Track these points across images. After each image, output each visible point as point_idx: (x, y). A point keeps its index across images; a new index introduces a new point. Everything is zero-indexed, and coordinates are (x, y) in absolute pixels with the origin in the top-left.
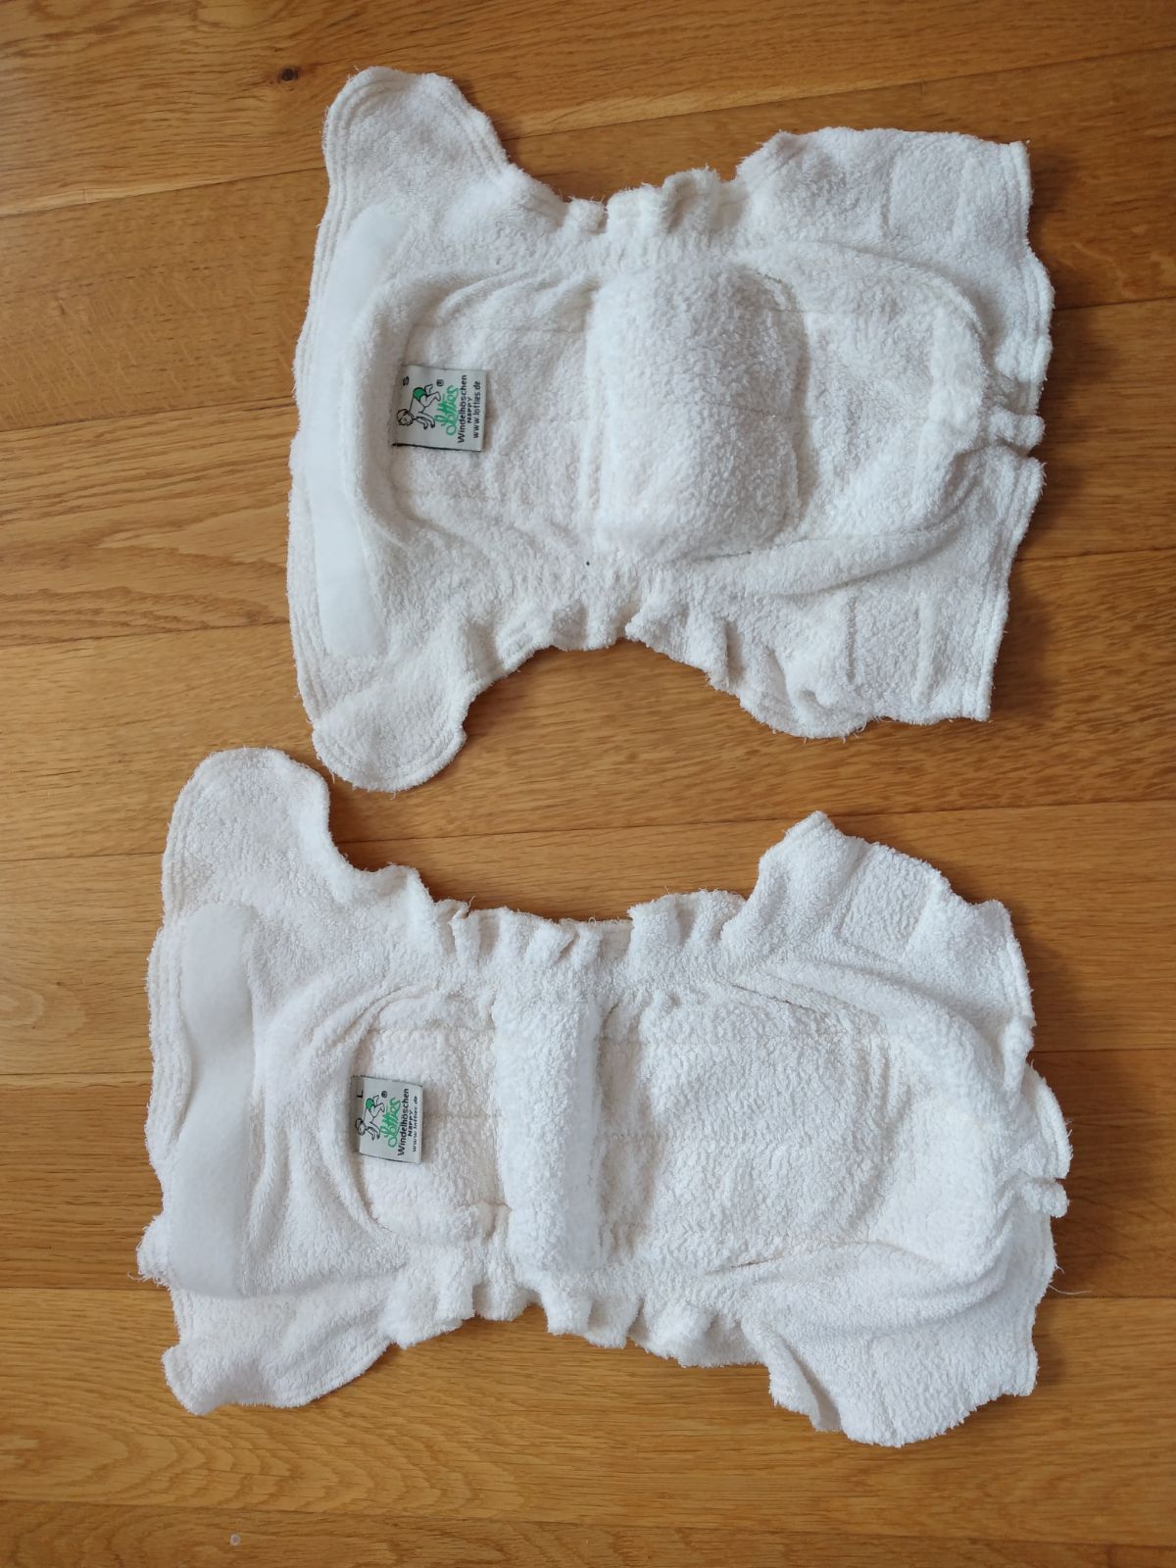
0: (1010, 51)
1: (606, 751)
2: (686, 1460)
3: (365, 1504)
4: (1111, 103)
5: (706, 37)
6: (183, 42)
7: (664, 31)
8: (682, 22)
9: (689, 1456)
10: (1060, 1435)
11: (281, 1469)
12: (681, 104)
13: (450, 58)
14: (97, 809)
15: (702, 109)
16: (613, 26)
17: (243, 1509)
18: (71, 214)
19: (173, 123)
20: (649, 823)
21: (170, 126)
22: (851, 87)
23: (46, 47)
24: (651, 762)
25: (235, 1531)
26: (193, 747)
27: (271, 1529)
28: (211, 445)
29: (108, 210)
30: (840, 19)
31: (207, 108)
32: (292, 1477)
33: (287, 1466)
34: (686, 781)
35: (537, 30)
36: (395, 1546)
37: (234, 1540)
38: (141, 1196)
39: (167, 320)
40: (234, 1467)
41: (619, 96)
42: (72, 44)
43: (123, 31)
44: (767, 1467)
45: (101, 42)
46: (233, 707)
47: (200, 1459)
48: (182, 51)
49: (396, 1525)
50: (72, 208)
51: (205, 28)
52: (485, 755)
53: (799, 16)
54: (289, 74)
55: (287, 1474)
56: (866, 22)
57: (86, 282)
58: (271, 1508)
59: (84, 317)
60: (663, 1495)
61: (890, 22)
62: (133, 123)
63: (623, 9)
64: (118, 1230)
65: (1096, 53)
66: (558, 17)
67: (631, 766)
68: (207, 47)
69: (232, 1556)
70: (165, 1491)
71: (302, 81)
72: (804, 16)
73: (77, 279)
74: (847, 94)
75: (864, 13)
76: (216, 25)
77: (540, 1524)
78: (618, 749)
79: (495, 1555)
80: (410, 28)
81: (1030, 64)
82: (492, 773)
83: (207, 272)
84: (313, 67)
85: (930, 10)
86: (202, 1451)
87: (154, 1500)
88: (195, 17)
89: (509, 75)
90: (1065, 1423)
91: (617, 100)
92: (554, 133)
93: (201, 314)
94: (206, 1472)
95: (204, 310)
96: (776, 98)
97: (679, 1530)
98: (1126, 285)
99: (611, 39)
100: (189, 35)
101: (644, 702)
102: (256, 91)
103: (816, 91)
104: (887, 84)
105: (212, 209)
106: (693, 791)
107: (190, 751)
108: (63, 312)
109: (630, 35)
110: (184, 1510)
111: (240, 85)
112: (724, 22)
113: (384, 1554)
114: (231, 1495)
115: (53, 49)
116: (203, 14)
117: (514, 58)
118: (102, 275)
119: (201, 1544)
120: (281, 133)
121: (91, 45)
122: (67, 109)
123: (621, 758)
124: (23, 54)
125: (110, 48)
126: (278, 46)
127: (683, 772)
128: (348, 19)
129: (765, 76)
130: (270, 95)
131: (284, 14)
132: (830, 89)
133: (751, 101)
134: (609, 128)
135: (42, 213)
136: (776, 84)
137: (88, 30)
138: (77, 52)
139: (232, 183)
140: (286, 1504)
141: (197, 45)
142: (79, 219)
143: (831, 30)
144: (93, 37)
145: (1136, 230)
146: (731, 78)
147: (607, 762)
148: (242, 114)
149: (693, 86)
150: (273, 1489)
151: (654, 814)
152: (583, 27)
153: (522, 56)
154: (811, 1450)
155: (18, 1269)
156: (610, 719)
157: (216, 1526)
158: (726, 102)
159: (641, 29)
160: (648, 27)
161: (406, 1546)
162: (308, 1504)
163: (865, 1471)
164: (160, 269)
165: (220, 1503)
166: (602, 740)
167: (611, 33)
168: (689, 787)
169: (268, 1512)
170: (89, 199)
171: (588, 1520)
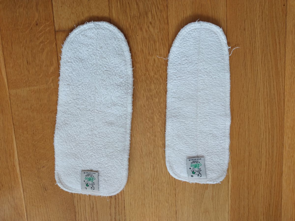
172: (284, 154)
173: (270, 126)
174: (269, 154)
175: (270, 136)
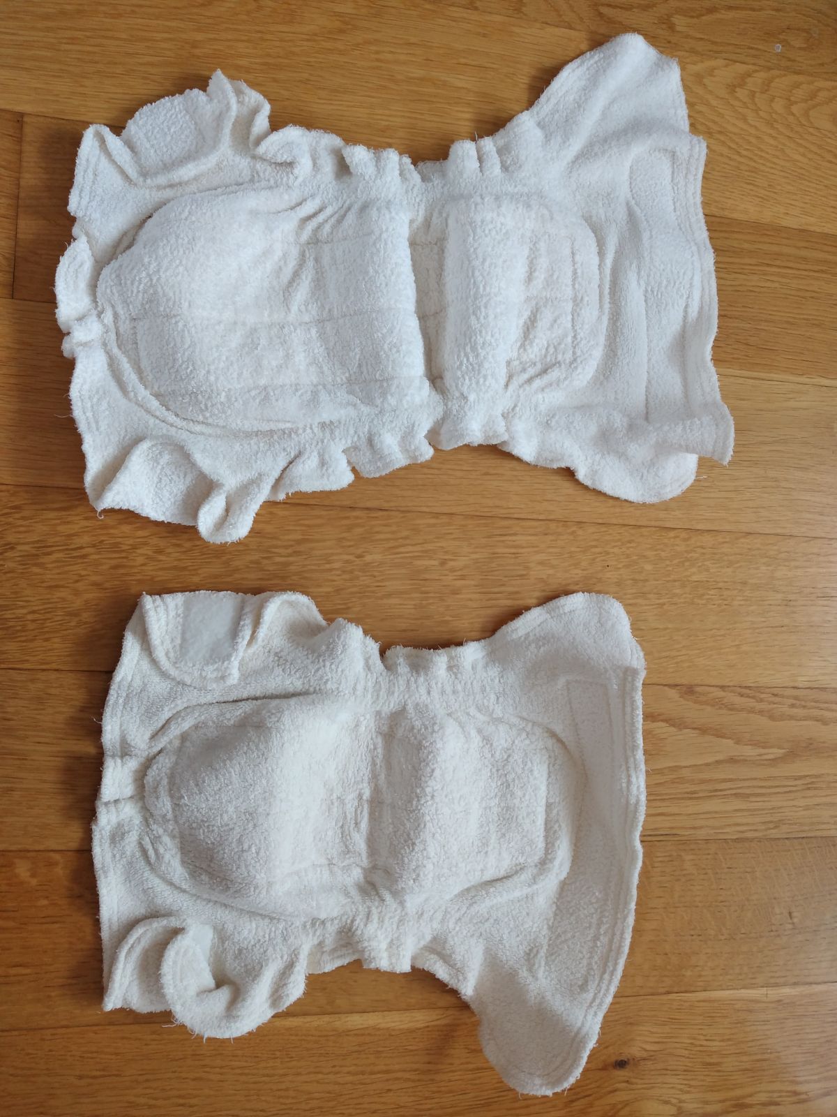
0: (123, 1038)
1: (460, 570)
2: (464, 58)
3: (688, 60)
4: (53, 994)
5: (334, 1066)
6: (688, 1092)
7: (363, 1073)
8: (350, 1078)
9: (462, 61)
10: (199, 36)
11: (741, 93)
12: (356, 1021)
14: (808, 570)
15: (343, 1016)
16: (397, 1079)
17: (769, 69)
18: (777, 981)
19: (702, 1037)
20: (437, 515)
21: (705, 1036)
23: (780, 1097)
24: (431, 558)
25: (777, 54)
26: (740, 605)
27: (753, 52)
28: (704, 813)
29: (753, 981)
30: (239, 1071)
31: (677, 1045)
32: (735, 86)
33: (737, 95)
34: (408, 542)
35: (450, 1081)
36: (671, 27)
37: (779, 48)
38: (812, 297)
39: (722, 902)
40: (772, 99)
41: (400, 1030)
42: (763, 1097)
43: (728, 1103)
44: (410, 44)
45: (744, 1097)
46: (711, 630)
47: (794, 109)
48: (690, 1086)
49: (669, 42)
50: (777, 985)
51: (674, 1101)
52: (545, 577)
53: (268, 1076)
54: (621, 1064)
55: (737, 90)
56: (222, 1067)
57: (772, 934)
58: (750, 66)
59: (777, 911)
60: (484, 35)
61: (204, 1066)
62: (729, 1040)
63: (389, 1090)
64: (829, 276)
65: (60, 1031)
66: (435, 1089)
67: (446, 557)
68: (673, 1088)
69: (781, 37)
70: (820, 89)
71: (613, 1059)
72: (264, 1076)
73: (779, 936)
75: (221, 1074)
76: (667, 1102)
77: (571, 28)
78: (452, 570)
79: (604, 10)
81: (107, 1027)
82: (541, 563)
83: (692, 933)
84: (604, 1068)
85: (175, 1072)
86: (793, 114)
87: (829, 84)
88: (679, 1108)
90: (195, 45)
91: (401, 1027)
92: (448, 1008)
93: (700, 904)
94: (792, 98)
95: (697, 907)
96: (291, 1019)
97: (476, 9)
98: (56, 864)
99: (399, 1071)
100: (684, 1097)
101: (431, 601)
102: (645, 1055)
105: (684, 975)
106: (405, 534)
107: (742, 603)
108: (790, 914)
109: (387, 1072)
110: (811, 75)
111: (655, 1059)
112: (320, 1076)
113: (680, 22)
114: (777, 80)
115: (776, 1095)
116: (673, 1111)
117: (467, 1063)
118: (761, 937)
119: (800, 48)
120: (631, 1024)
121: (751, 1095)
122: (771, 1053)
123: (451, 564)
124: (796, 1093)
125: (738, 1092)
126: (625, 1085)
127: (410, 548)
128: (578, 1099)
129: (297, 1035)
130: (635, 1051)
131: (620, 1106)
133: (308, 1019)
134: (409, 1008)
135: (795, 984)
136: (290, 1029)
137: (751, 1106)
138: (759, 1092)
139: (668, 993)
140: (741, 68)
141: (681, 1090)
142: (772, 977)
143: (245, 1064)
144: (748, 1101)
145: (45, 902)
146: (319, 1036)
147: (462, 562)
148: (657, 1040)
149: (347, 1033)
150: (749, 80)
151: (433, 521)
152: (419, 1080)
153: (462, 1064)
154: (377, 52)
156: (455, 592)
157: (789, 60)
158: (326, 1018)
159: (379, 1076)
160: (373, 1076)
161: (664, 26)
162: (726, 66)
163: (341, 31)
164: (723, 938)
165: (785, 75)
166: (463, 577)
167: (399, 1075)
168: (406, 538)
169: (754, 64)
170: (764, 991)
171: (538, 25)
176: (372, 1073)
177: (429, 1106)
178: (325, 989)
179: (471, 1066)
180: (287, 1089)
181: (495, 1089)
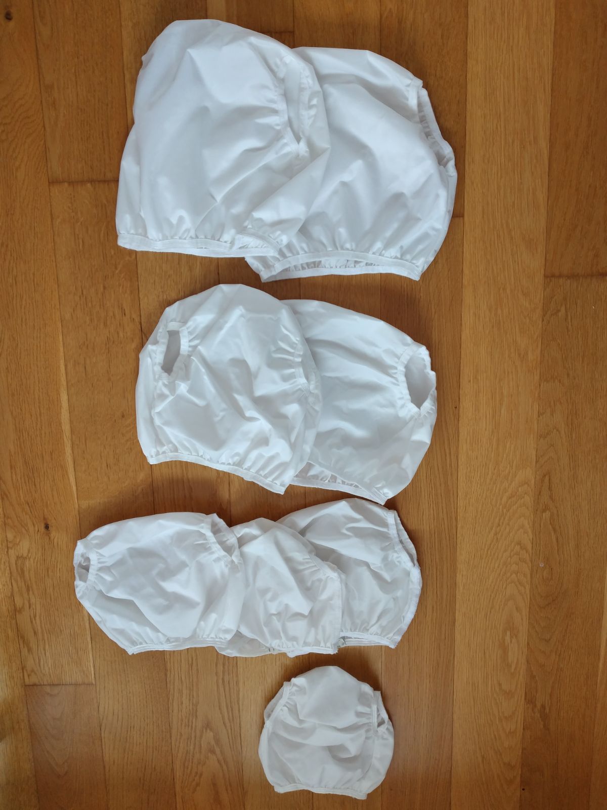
0: (52, 291)
2: (515, 413)
3: (529, 520)
4: (71, 259)
5: (42, 389)
6: (34, 562)
7: (39, 403)
8: (37, 397)
9: (514, 412)
10: (508, 291)
11: (518, 548)
12: (64, 397)
13: (44, 473)
15: (66, 391)
16: (37, 418)
17: (531, 561)
19: (61, 567)
21: (62, 568)
22: (61, 343)
23: (33, 609)
25: (539, 565)
27: (538, 552)
30: (39, 346)
31: (57, 555)
32: (520, 545)
33: (517, 546)
35: (37, 444)
36: (544, 511)
37: (542, 565)
40: (517, 564)
41: (61, 418)
42: (33, 600)
43: (29, 582)
44: (518, 386)
45: (32, 590)
47: (514, 575)
48: (37, 563)
49: (537, 510)
51: (30, 555)
53: (37, 359)
54: (47, 527)
55: (519, 546)
56: (40, 337)
58: (531, 552)
60: (527, 421)
61: (40, 330)
62: (60, 581)
63: (31, 416)
65: (54, 264)
66: (32, 437)
68: (36, 554)
69: (547, 566)
70: (525, 588)
71: (50, 523)
72: (37, 357)
74: (64, 344)
75: (37, 337)
76: (29, 551)
77: (536, 462)
79: (547, 478)
80: (34, 486)
81: (57, 285)
84: (45, 519)
85: (37, 316)
86: (511, 575)
87: (528, 592)
88: (26, 558)
89: (51, 454)
90: (504, 289)
92: (72, 440)
94: (519, 574)
97: (539, 416)
98: (130, 257)
99: (41, 420)
100: (32, 560)
102: (52, 538)
103: (62, 354)
104: (61, 331)
109: (40, 414)
110: (531, 582)
111: (50, 544)
112: (37, 383)
113: (547, 515)
114: (526, 566)
115: (34, 607)
116: (25, 555)
117: (46, 452)
119: (543, 576)
120: (67, 530)
121: (33, 593)
122: (54, 602)
124: (35, 617)
125: (34, 586)
126: (37, 530)
128: (29, 507)
129: (56, 370)
130: (53, 534)
131: (26, 528)
132: (61, 349)
134: (71, 422)
136: (59, 366)
137: (28, 594)
138: (35, 598)
140: (529, 547)
141: (35, 558)
143: (42, 348)
144: (31, 592)
145: (113, 253)
146: (56, 381)
148: (59, 543)
149: (58, 394)
150: (525, 551)
152: (37, 429)
153: (45, 449)
154: (512, 372)
155: (448, 635)
157: (537, 571)
158: (65, 383)
159: (38, 410)
161: (544, 507)
162: (530, 540)
163: (519, 355)
165: (529, 569)
167: (39, 420)
169: (532, 553)
171: (535, 446)
172: (457, 596)
173: (437, 560)
174: (437, 597)
175: (438, 573)
176: (39, 407)
177: (24, 435)
178: (79, 382)
179: (44, 453)
180: (30, 368)
181: (33, 465)
